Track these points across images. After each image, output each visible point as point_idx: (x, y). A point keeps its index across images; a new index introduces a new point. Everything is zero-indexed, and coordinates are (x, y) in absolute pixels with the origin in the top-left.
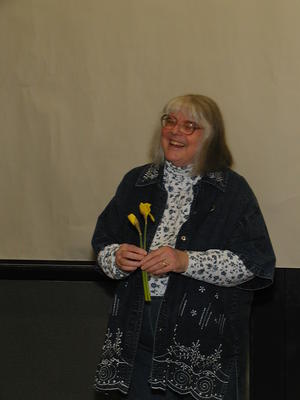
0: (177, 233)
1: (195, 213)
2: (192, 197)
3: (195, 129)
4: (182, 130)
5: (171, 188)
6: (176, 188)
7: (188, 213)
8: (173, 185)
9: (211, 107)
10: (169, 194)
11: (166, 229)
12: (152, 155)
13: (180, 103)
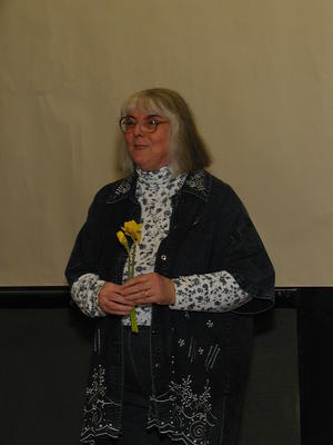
0: (155, 250)
1: (175, 228)
2: (171, 209)
3: (157, 124)
4: (144, 129)
5: (145, 201)
6: (149, 200)
7: (167, 229)
8: (146, 196)
9: (173, 98)
10: (143, 207)
11: (142, 247)
12: (119, 169)
13: (135, 99)
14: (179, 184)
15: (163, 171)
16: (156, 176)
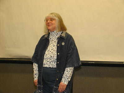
1: (58, 45)
5: (51, 39)
8: (51, 38)
10: (50, 40)
14: (59, 35)
15: (55, 32)
16: (54, 33)
